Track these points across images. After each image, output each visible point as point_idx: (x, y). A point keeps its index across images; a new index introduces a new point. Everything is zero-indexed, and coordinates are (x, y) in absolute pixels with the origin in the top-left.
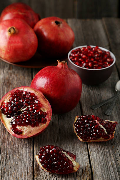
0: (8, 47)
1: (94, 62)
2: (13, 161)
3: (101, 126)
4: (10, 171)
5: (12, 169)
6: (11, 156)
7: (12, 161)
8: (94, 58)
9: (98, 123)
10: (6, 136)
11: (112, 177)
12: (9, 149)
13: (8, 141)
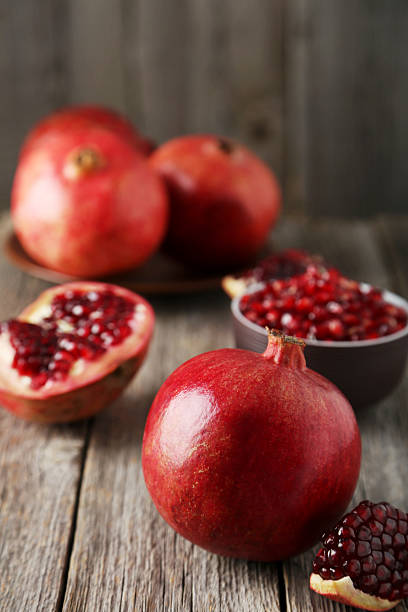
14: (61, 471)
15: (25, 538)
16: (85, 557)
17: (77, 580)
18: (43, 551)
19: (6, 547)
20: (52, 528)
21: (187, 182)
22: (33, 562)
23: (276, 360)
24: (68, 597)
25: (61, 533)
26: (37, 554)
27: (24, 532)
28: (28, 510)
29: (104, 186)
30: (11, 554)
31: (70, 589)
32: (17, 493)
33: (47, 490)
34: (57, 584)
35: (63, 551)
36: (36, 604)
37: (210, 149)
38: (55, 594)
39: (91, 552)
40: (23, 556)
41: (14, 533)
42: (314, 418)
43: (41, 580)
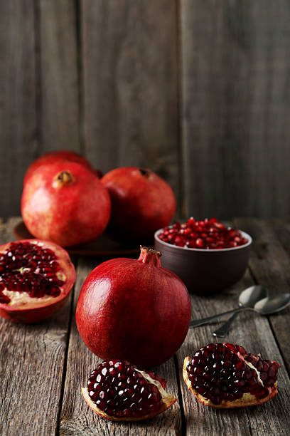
0: (59, 208)
1: (208, 239)
2: (18, 400)
3: (250, 365)
4: (10, 413)
5: (15, 411)
6: (15, 395)
7: (16, 402)
8: (208, 233)
9: (243, 358)
10: (8, 370)
11: (224, 424)
12: (12, 387)
13: (11, 376)
14: (56, 344)
15: (39, 374)
16: (72, 382)
17: (69, 392)
18: (49, 380)
19: (29, 378)
20: (53, 369)
21: (121, 192)
22: (44, 385)
23: (143, 261)
24: (64, 400)
25: (58, 372)
26: (46, 381)
27: (38, 372)
28: (39, 362)
29: (75, 193)
30: (32, 381)
31: (65, 396)
32: (32, 355)
33: (48, 353)
34: (58, 394)
35: (60, 380)
36: (48, 402)
37: (135, 173)
38: (58, 398)
39: (76, 380)
40: (39, 382)
41: (32, 372)
42: (159, 289)
43: (49, 392)
